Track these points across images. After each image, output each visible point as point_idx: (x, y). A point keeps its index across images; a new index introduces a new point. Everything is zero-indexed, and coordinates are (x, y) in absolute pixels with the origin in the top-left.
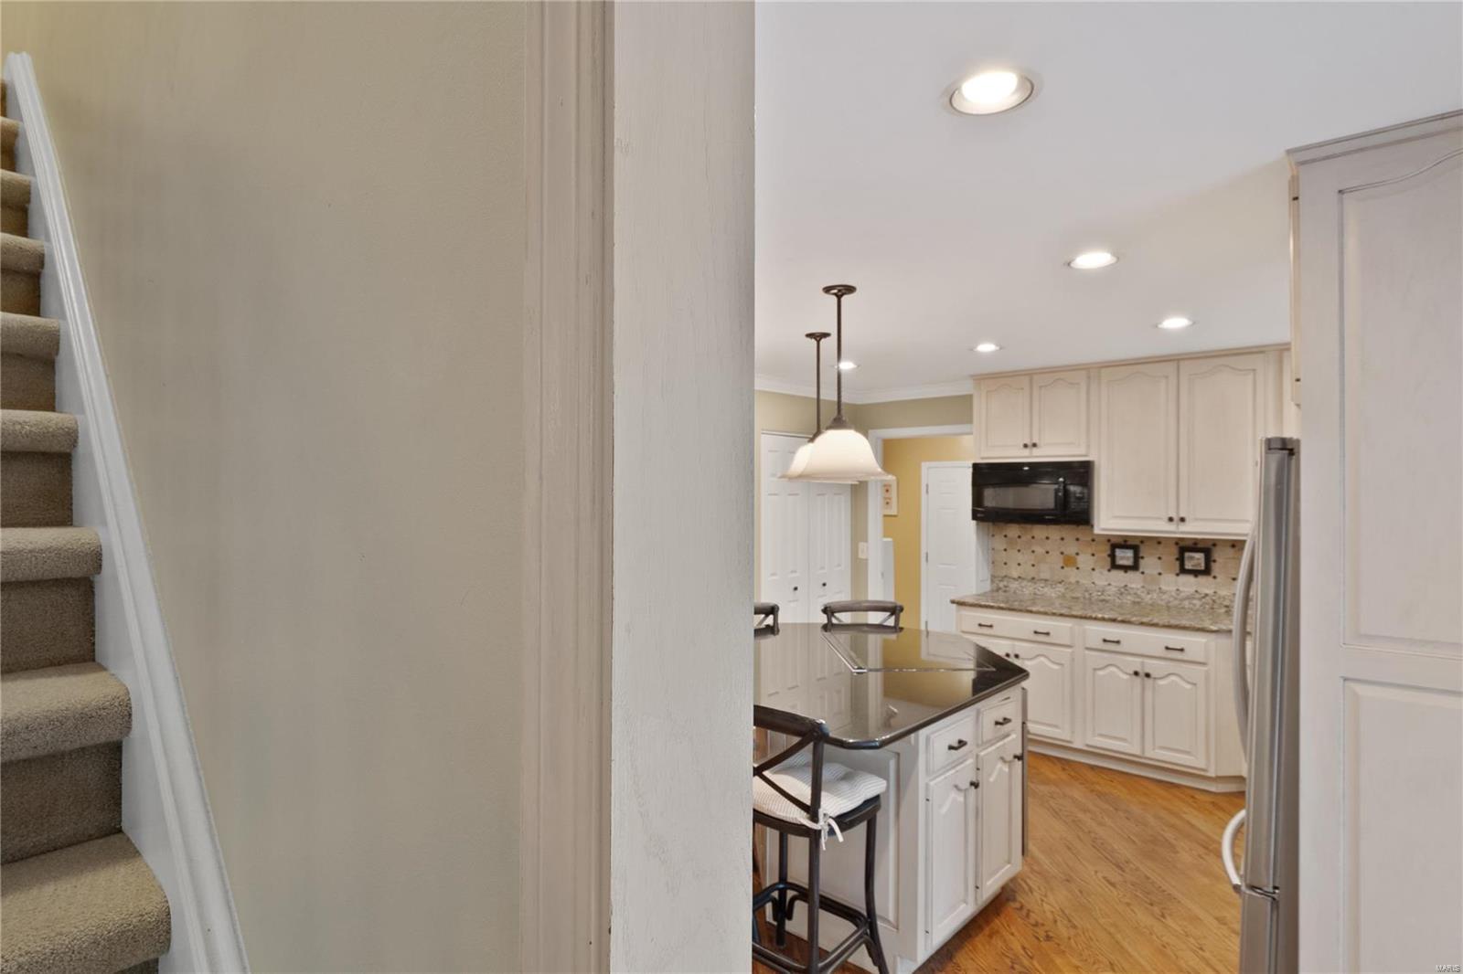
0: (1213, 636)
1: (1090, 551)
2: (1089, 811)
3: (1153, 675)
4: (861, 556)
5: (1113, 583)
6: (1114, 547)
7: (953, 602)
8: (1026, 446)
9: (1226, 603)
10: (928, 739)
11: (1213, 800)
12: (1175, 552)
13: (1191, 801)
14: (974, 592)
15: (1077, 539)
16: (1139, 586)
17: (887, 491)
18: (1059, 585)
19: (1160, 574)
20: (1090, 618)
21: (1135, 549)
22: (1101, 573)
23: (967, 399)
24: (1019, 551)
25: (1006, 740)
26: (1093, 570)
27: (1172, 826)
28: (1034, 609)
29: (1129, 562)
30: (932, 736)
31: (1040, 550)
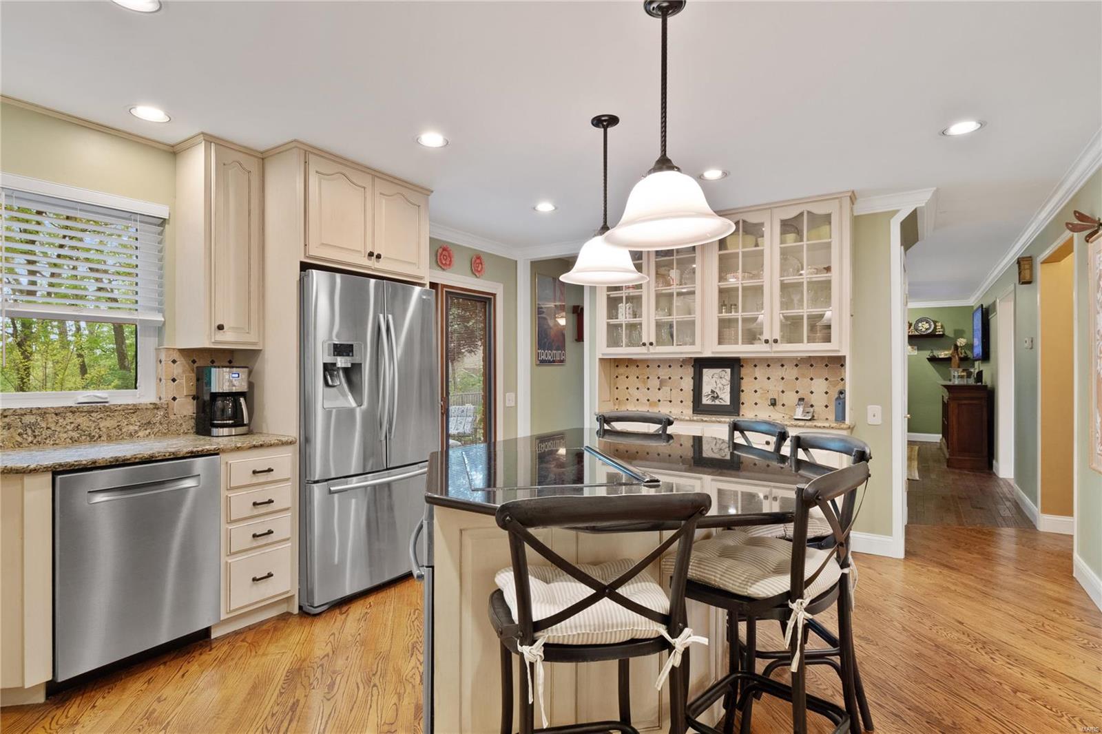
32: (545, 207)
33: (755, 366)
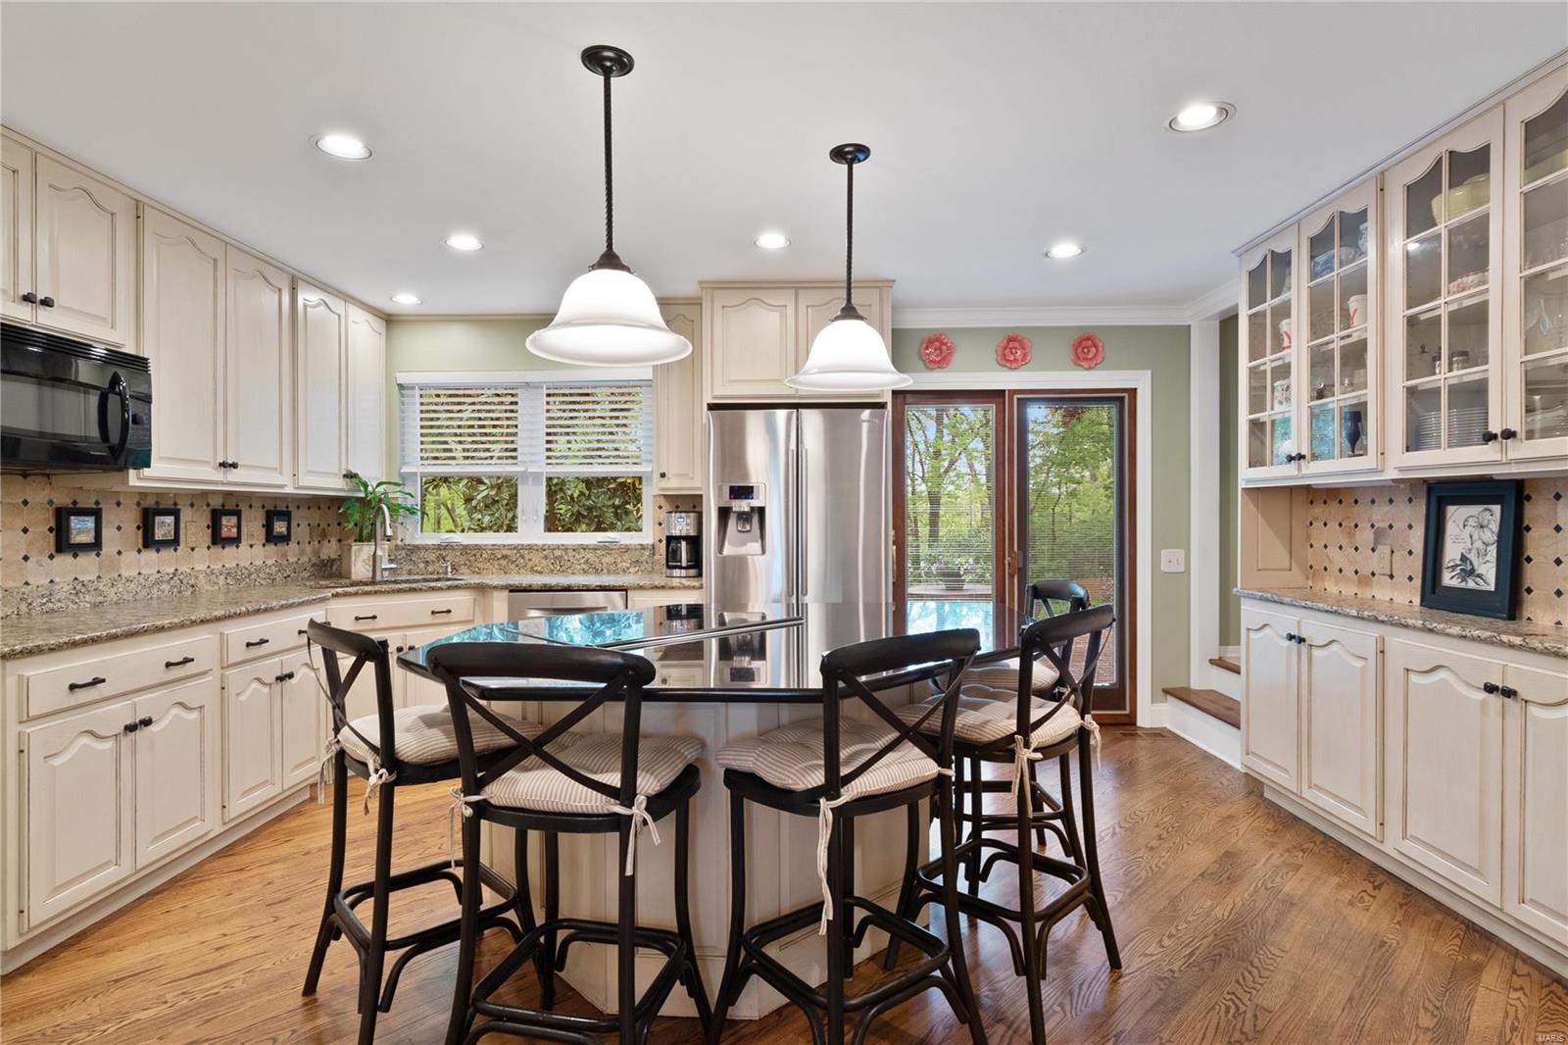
1: (20, 524)
8: (29, 299)
12: (137, 516)
19: (120, 553)
22: (39, 563)
26: (26, 558)
29: (88, 538)
32: (1065, 250)
33: (1558, 497)
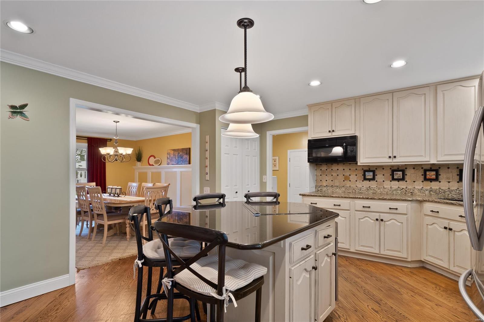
0: (410, 202)
1: (355, 174)
2: (360, 278)
3: (384, 220)
4: (264, 181)
5: (364, 186)
6: (365, 171)
7: (300, 195)
8: (330, 131)
9: (411, 191)
10: (290, 244)
11: (410, 271)
12: (390, 172)
13: (401, 271)
14: (309, 192)
15: (350, 169)
16: (375, 187)
17: (275, 161)
18: (342, 188)
19: (384, 181)
20: (357, 198)
21: (374, 172)
22: (360, 182)
23: (306, 117)
24: (326, 175)
25: (329, 246)
26: (356, 181)
27: (397, 283)
28: (334, 196)
29: (371, 177)
30: (293, 243)
31: (334, 174)
